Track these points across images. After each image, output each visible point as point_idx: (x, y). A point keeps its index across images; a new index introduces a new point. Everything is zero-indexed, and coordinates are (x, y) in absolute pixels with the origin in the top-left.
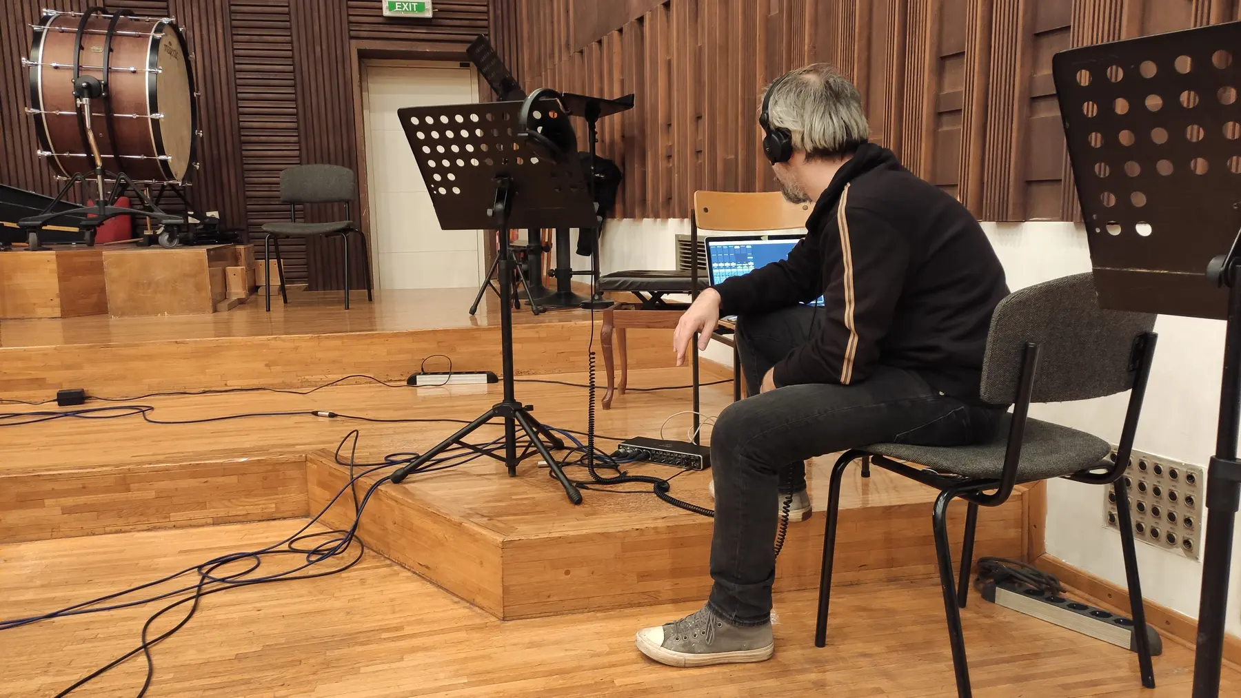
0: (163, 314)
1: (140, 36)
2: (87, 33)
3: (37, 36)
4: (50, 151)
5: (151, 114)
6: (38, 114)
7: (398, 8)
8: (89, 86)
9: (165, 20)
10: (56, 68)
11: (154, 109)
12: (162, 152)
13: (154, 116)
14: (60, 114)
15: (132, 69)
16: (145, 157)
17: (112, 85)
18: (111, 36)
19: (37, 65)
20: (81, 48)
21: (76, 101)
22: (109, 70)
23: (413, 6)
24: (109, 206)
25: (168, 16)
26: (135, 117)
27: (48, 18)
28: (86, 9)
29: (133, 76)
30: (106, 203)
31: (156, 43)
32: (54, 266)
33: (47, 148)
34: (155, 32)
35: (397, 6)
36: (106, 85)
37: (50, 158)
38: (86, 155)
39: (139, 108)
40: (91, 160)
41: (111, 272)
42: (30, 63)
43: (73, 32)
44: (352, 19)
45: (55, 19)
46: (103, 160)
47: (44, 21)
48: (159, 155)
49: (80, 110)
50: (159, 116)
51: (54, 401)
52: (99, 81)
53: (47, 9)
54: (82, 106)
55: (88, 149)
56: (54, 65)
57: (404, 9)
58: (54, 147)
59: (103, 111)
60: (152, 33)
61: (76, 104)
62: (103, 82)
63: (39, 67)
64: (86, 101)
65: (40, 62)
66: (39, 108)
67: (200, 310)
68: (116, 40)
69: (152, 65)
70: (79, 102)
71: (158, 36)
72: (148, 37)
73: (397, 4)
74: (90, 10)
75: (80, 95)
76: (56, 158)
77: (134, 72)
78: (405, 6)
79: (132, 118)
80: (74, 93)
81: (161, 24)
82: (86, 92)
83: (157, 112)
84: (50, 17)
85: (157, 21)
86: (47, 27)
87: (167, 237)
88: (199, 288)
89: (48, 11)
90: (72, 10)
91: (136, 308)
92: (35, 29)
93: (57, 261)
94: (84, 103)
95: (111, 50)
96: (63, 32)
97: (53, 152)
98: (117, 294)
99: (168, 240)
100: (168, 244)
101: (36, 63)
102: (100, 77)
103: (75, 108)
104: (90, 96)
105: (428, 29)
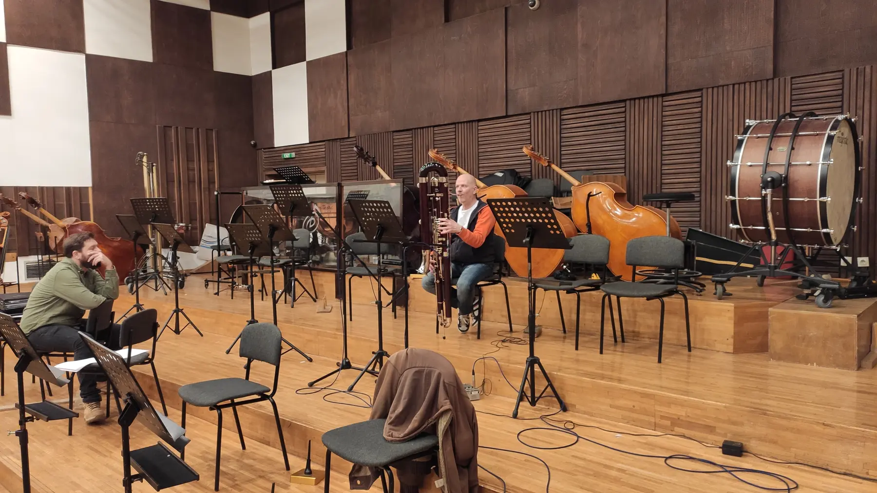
0: (812, 364)
1: (817, 135)
2: (775, 137)
3: (740, 142)
4: (739, 224)
5: (820, 197)
6: (733, 200)
8: (773, 180)
9: (840, 117)
10: (751, 166)
11: (823, 193)
12: (825, 226)
13: (822, 199)
14: (749, 200)
15: (808, 163)
16: (811, 230)
17: (791, 175)
18: (795, 136)
19: (737, 165)
20: (771, 149)
21: (762, 191)
22: (789, 165)
24: (777, 270)
25: (842, 113)
26: (806, 200)
27: (749, 127)
28: (777, 118)
29: (808, 168)
30: (775, 267)
31: (830, 139)
32: (732, 315)
33: (737, 223)
34: (831, 130)
36: (786, 178)
37: (739, 230)
38: (764, 228)
39: (811, 193)
40: (768, 231)
41: (774, 326)
42: (733, 164)
43: (767, 137)
45: (754, 127)
46: (777, 232)
47: (746, 130)
48: (823, 228)
49: (764, 198)
50: (828, 199)
51: (720, 448)
52: (781, 175)
53: (750, 119)
54: (766, 195)
55: (766, 224)
56: (749, 164)
58: (742, 222)
59: (781, 195)
60: (828, 131)
61: (761, 194)
62: (784, 176)
63: (739, 167)
64: (769, 191)
65: (739, 163)
66: (734, 195)
67: (845, 366)
68: (798, 139)
69: (826, 157)
70: (764, 192)
71: (833, 133)
72: (825, 134)
74: (780, 118)
75: (765, 187)
76: (743, 230)
77: (810, 165)
79: (803, 201)
80: (761, 185)
81: (837, 121)
82: (770, 184)
83: (825, 196)
84: (751, 126)
85: (834, 118)
86: (748, 135)
87: (823, 298)
88: (846, 347)
89: (750, 122)
90: (767, 119)
91: (791, 356)
92: (739, 138)
93: (735, 311)
94: (768, 193)
95: (793, 149)
96: (759, 137)
97: (741, 225)
98: (777, 341)
99: (823, 300)
100: (822, 303)
101: (736, 164)
102: (782, 171)
103: (760, 196)
104: (773, 187)
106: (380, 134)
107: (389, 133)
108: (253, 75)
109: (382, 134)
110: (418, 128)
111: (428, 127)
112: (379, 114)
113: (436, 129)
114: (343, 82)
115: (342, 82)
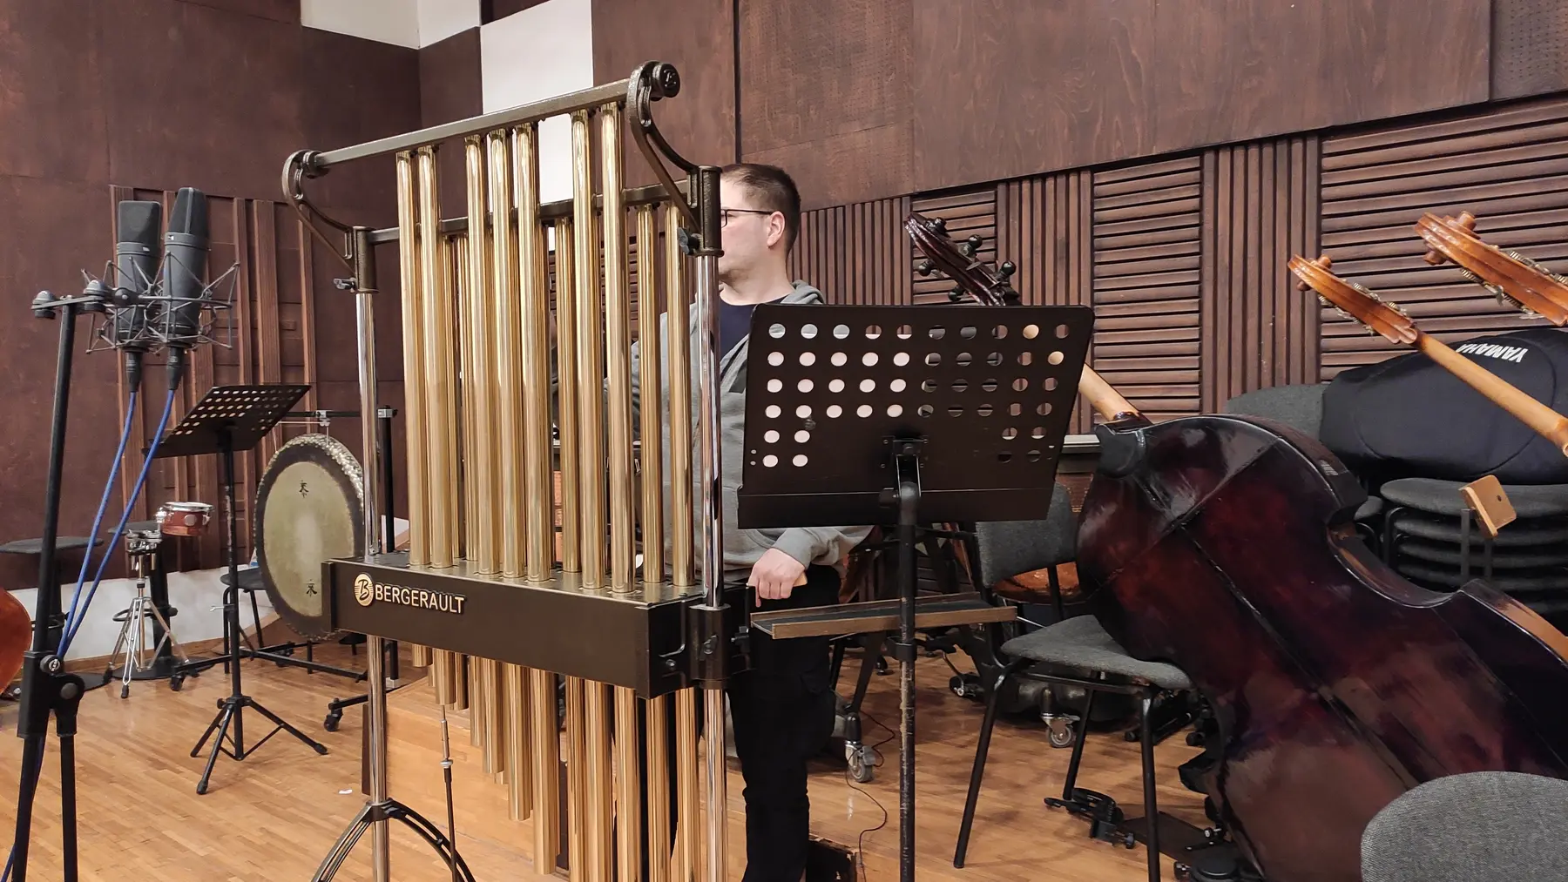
106: (858, 207)
107: (896, 203)
108: (423, 45)
109: (868, 207)
110: (1020, 180)
111: (1066, 173)
112: (857, 137)
113: (1102, 177)
114: (721, 39)
115: (718, 39)
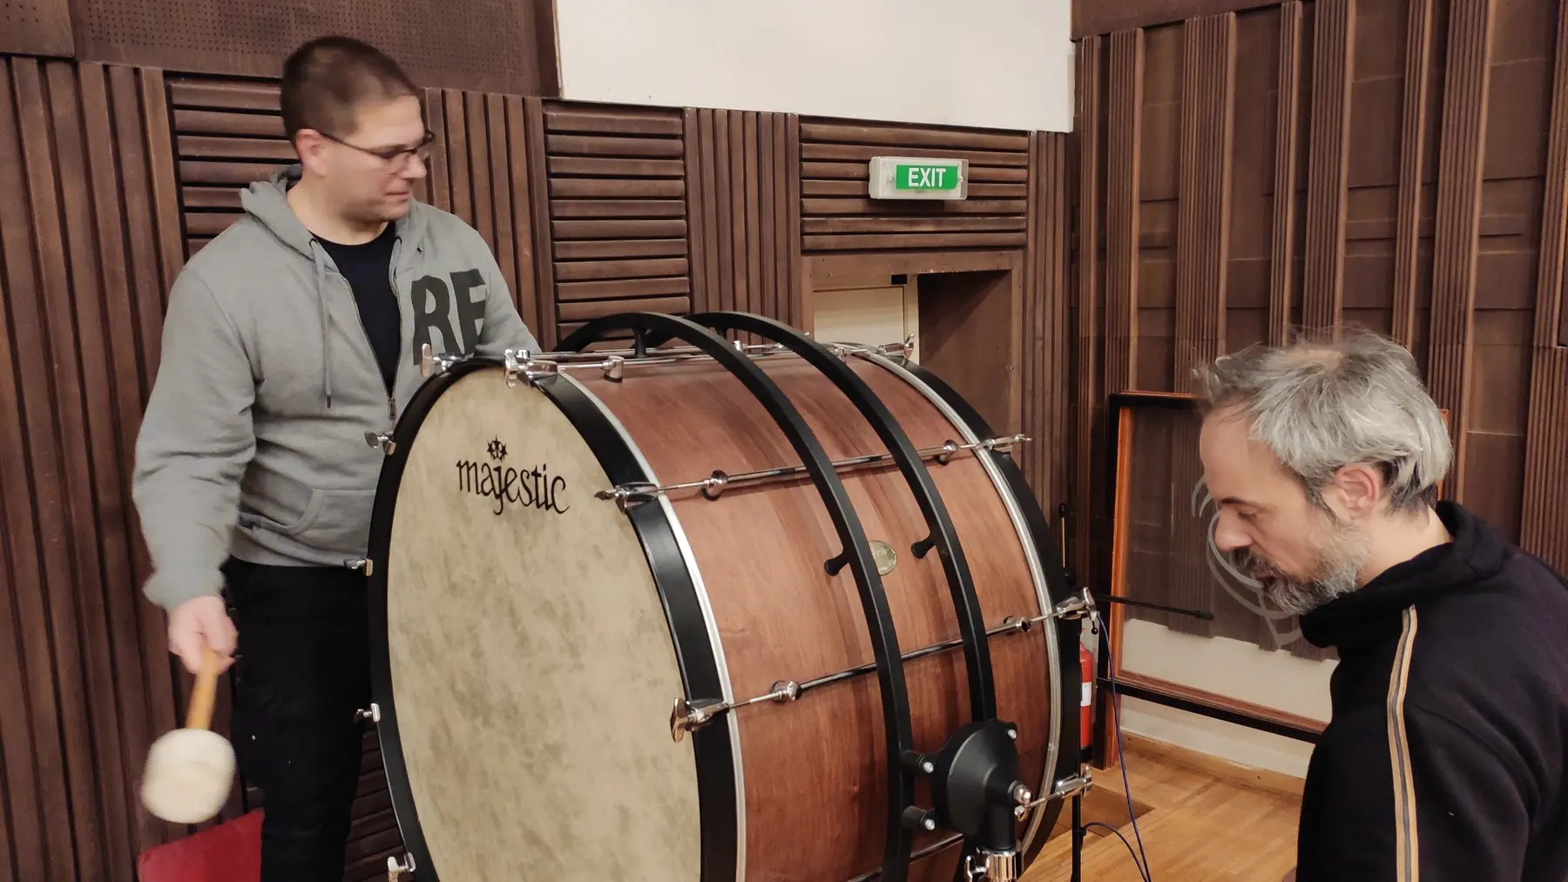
7: (914, 181)
23: (937, 174)
35: (911, 177)
44: (810, 204)
57: (922, 182)
73: (911, 170)
78: (925, 175)
105: (939, 223)
